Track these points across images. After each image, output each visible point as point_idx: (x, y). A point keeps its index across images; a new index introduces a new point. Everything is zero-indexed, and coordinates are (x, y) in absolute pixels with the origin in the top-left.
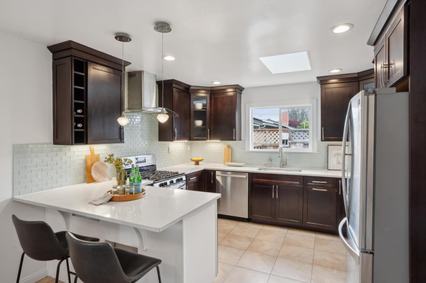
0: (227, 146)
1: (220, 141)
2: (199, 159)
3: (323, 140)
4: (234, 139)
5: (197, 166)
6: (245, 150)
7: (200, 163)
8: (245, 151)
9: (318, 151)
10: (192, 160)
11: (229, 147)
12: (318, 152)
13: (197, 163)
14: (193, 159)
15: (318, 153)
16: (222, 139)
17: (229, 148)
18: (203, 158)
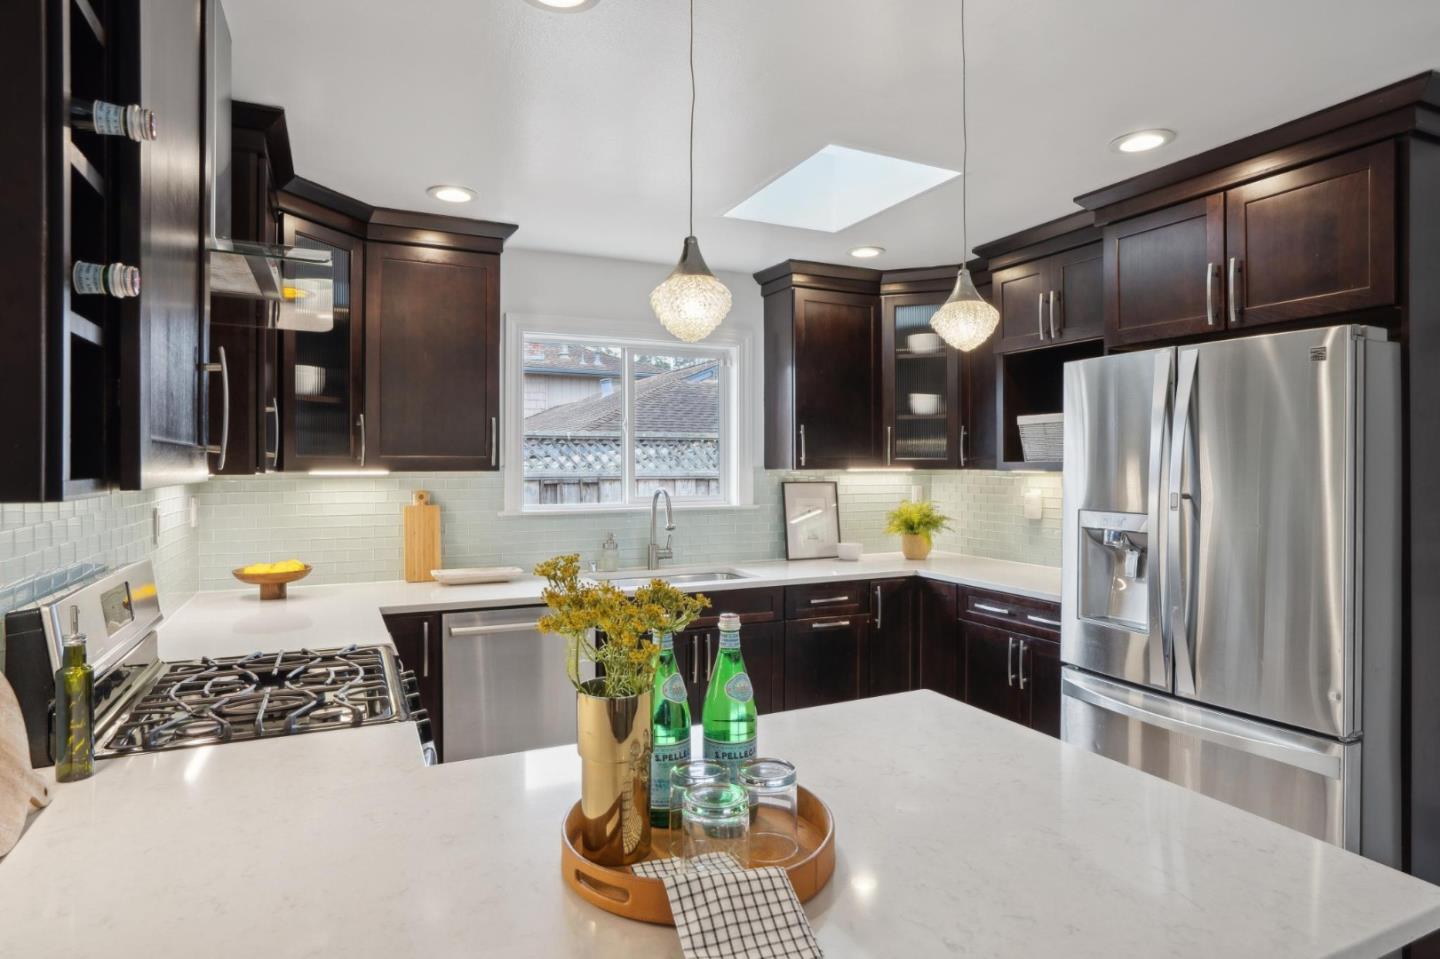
0: (421, 497)
1: (384, 472)
2: (281, 568)
3: (803, 464)
4: (493, 462)
5: (274, 608)
6: (502, 509)
7: (291, 588)
8: (500, 514)
9: (755, 503)
10: (241, 576)
11: (427, 500)
12: (757, 507)
13: (275, 589)
14: (249, 571)
15: (755, 510)
16: (397, 466)
17: (426, 503)
18: (308, 563)
